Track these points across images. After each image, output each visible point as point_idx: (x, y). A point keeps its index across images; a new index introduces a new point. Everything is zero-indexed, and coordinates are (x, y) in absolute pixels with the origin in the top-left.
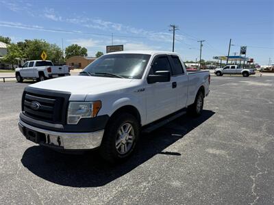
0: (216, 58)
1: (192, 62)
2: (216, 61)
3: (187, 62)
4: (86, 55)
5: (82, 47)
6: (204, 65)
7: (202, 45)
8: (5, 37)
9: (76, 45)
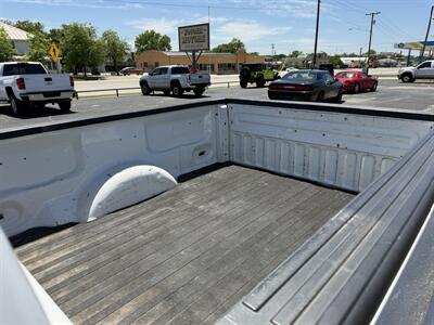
0: (401, 46)
1: (353, 56)
2: (398, 51)
3: (345, 56)
4: (169, 49)
5: (162, 35)
6: (374, 60)
7: (373, 22)
8: (34, 21)
9: (153, 32)
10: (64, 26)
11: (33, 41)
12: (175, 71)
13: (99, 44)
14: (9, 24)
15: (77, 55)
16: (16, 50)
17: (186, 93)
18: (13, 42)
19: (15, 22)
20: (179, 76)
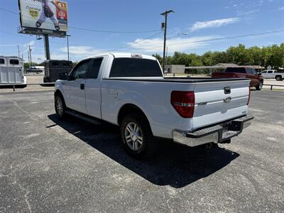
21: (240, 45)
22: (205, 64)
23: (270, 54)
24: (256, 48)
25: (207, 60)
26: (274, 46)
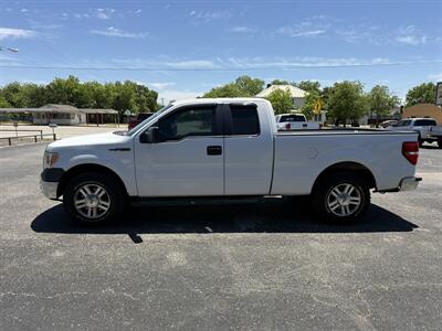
8: (314, 81)
10: (336, 84)
11: (308, 97)
12: (418, 123)
13: (362, 99)
14: (294, 85)
15: (341, 108)
16: (294, 106)
17: (425, 143)
18: (293, 99)
19: (299, 82)
20: (420, 127)
21: (72, 78)
22: (13, 104)
23: (117, 94)
24: (97, 84)
25: (16, 98)
26: (118, 84)
